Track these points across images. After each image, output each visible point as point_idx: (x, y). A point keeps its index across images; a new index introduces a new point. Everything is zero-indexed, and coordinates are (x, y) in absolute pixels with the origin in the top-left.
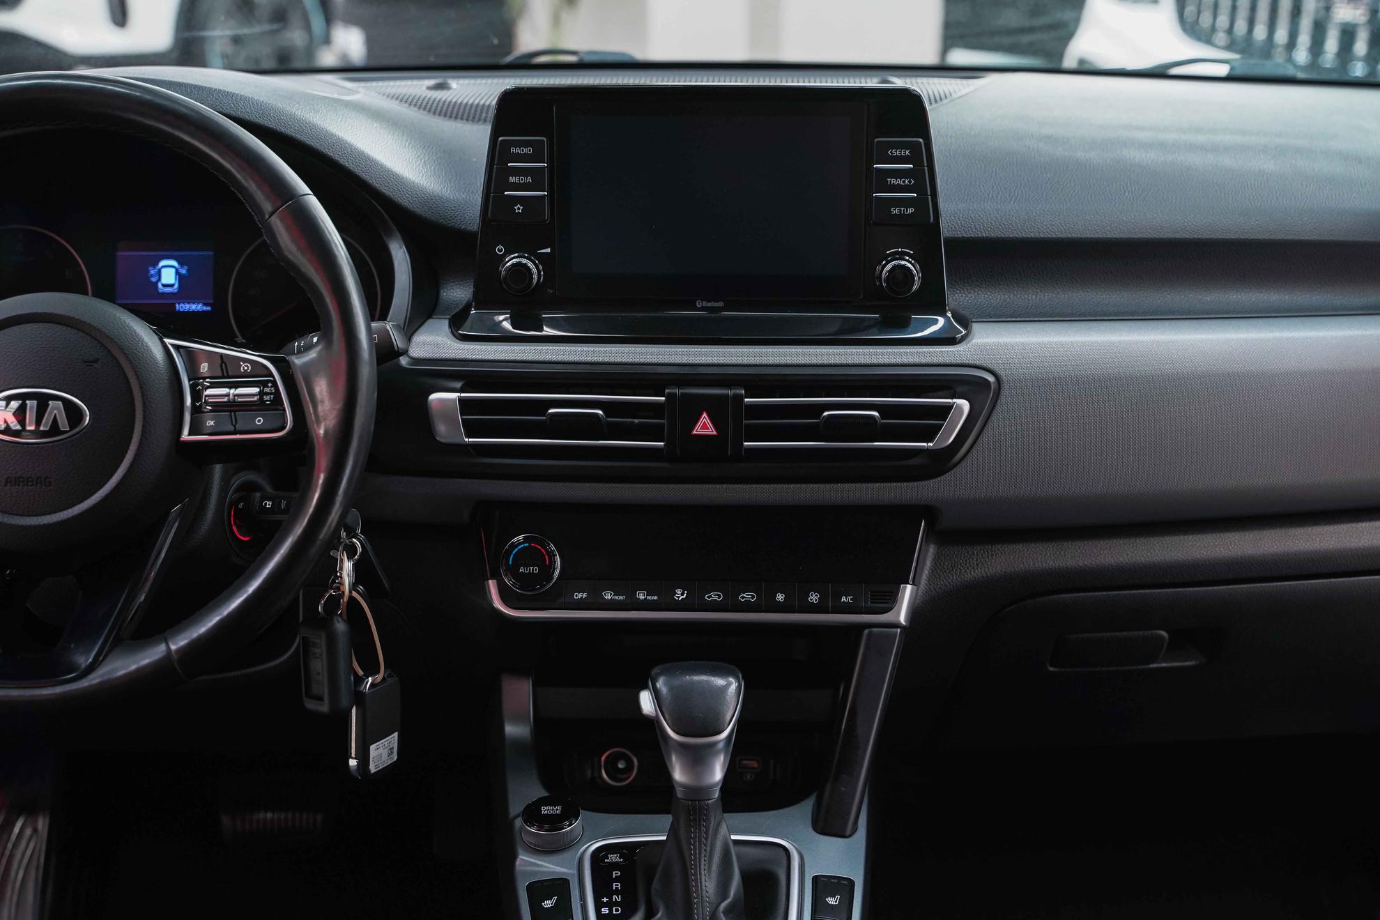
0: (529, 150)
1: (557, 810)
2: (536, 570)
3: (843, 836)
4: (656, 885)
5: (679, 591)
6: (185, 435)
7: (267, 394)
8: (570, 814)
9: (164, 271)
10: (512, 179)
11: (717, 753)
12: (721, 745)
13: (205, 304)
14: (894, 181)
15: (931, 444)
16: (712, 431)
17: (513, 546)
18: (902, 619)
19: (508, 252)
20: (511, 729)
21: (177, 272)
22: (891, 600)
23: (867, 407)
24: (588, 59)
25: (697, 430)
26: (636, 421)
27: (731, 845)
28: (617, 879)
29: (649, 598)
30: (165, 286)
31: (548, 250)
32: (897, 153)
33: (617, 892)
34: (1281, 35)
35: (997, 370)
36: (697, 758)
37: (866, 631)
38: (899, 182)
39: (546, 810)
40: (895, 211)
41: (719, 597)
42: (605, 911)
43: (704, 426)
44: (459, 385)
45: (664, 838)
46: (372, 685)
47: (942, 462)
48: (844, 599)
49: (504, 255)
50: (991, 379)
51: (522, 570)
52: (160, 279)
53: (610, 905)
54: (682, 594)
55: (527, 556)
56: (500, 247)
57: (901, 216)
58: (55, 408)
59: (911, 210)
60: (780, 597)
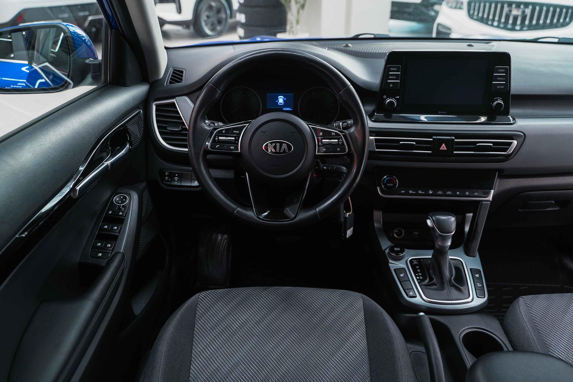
0: (396, 69)
1: (399, 249)
2: (392, 185)
3: (474, 257)
4: (431, 271)
5: (430, 191)
6: (317, 153)
7: (340, 142)
8: (402, 251)
9: (280, 99)
10: (390, 77)
11: (450, 238)
12: (451, 236)
13: (291, 108)
14: (499, 79)
15: (506, 153)
16: (445, 149)
17: (385, 179)
18: (491, 199)
19: (387, 98)
20: (376, 225)
21: (283, 99)
22: (488, 194)
23: (489, 143)
24: (377, 36)
25: (441, 148)
26: (424, 145)
27: (450, 259)
28: (418, 269)
29: (422, 193)
30: (280, 103)
31: (398, 97)
32: (501, 71)
33: (419, 272)
34: (491, 17)
35: (524, 132)
36: (444, 239)
37: (481, 202)
38: (500, 79)
39: (396, 249)
40: (498, 87)
41: (441, 193)
42: (418, 278)
43: (443, 147)
44: (374, 135)
45: (431, 257)
46: (349, 215)
47: (508, 157)
48: (475, 194)
49: (386, 99)
50: (522, 134)
51: (388, 185)
52: (278, 101)
53: (419, 276)
54: (431, 192)
55: (389, 181)
56: (385, 96)
57: (500, 88)
58: (284, 146)
59: (503, 87)
60: (458, 193)
